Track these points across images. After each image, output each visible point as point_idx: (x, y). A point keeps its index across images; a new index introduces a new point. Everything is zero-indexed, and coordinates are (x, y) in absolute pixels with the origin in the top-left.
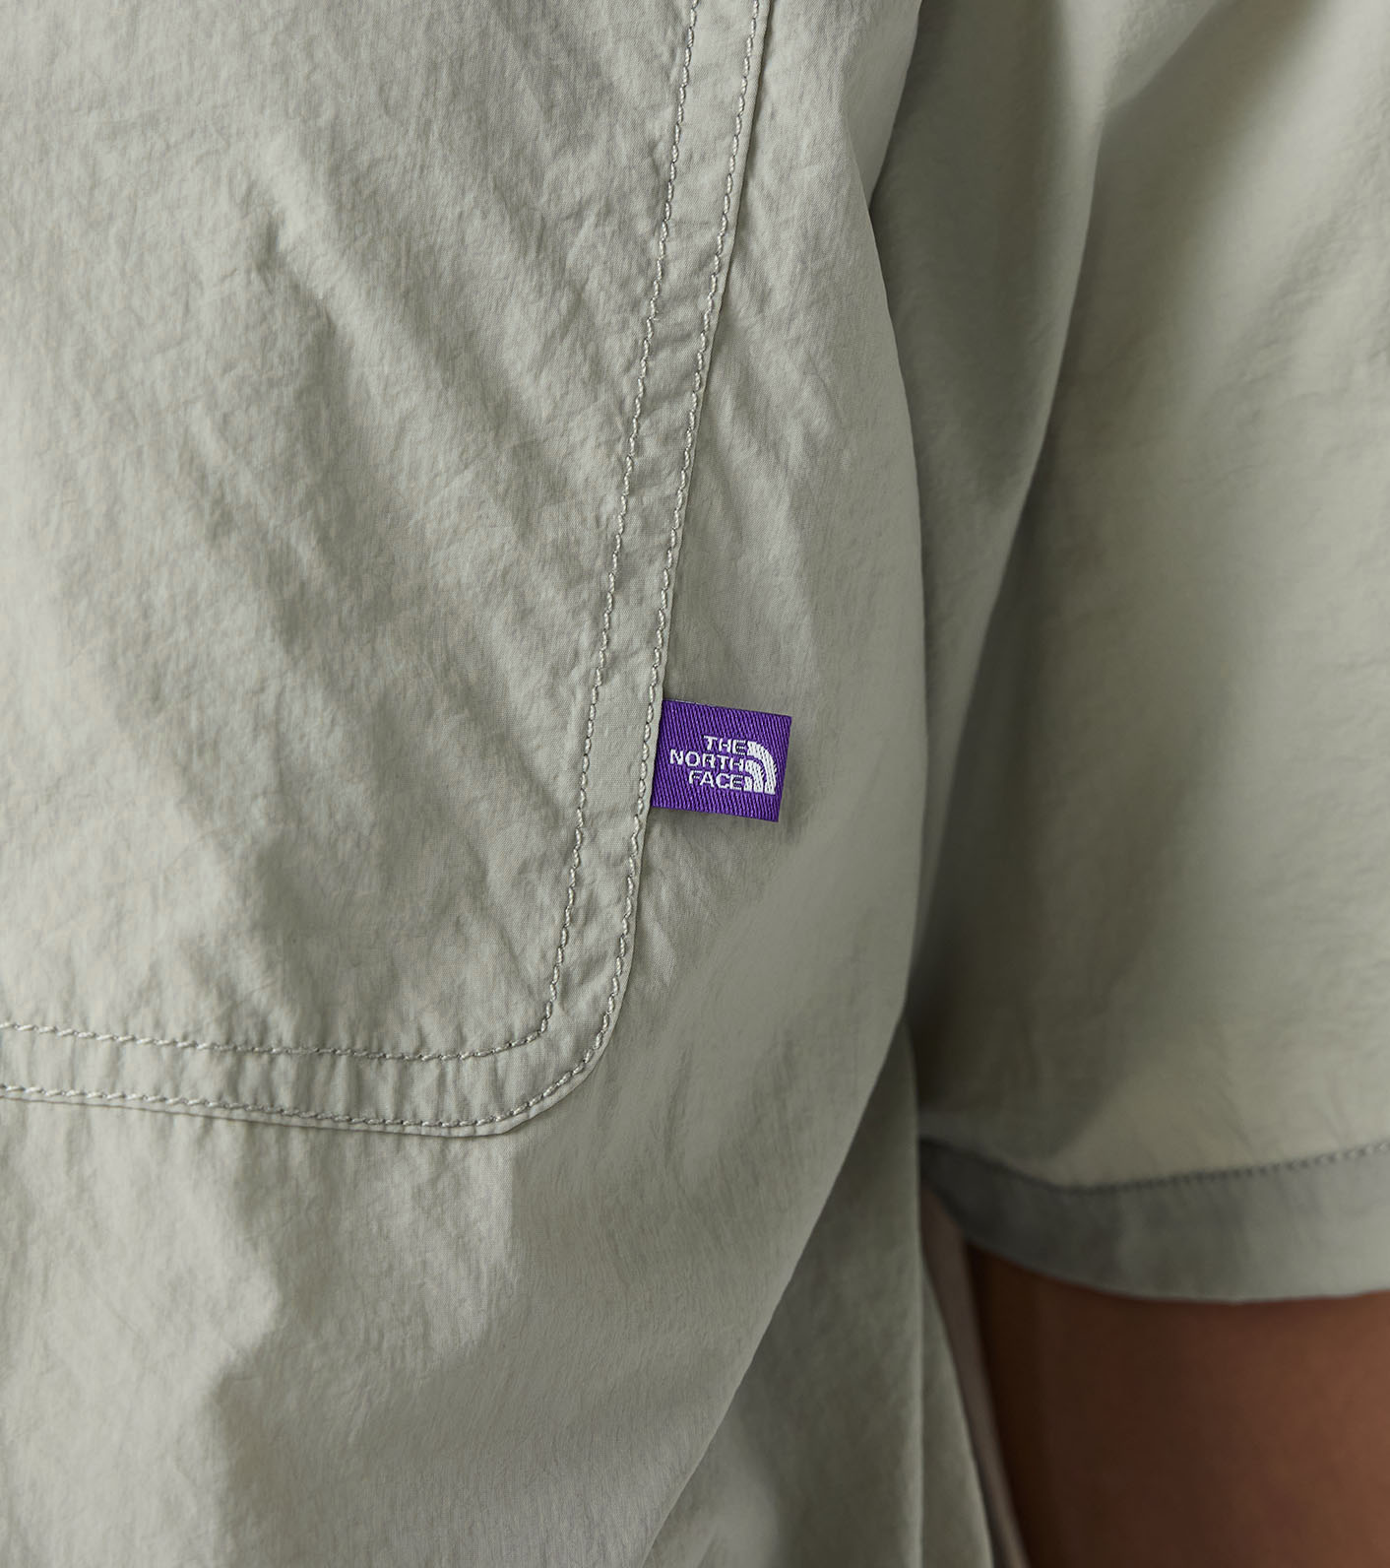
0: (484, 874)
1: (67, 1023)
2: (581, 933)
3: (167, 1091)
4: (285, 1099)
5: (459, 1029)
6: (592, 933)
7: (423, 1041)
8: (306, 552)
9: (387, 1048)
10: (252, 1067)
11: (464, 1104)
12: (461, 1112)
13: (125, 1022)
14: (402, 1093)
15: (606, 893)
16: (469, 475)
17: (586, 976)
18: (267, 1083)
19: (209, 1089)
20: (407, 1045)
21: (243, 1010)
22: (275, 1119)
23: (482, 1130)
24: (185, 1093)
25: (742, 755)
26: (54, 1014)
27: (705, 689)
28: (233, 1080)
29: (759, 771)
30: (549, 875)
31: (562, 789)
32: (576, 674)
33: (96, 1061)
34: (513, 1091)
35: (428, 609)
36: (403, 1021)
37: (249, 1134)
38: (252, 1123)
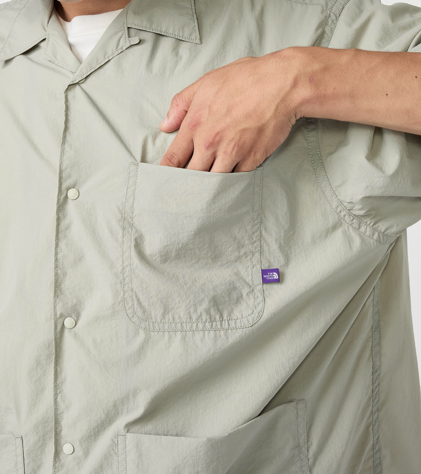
0: (242, 295)
1: (190, 321)
2: (257, 300)
3: (204, 328)
4: (219, 327)
5: (242, 315)
6: (258, 300)
7: (237, 317)
9: (233, 319)
10: (214, 323)
11: (244, 324)
12: (244, 325)
13: (198, 320)
14: (235, 323)
15: (259, 295)
17: (258, 305)
18: (216, 325)
19: (209, 327)
20: (235, 318)
21: (212, 317)
22: (218, 329)
23: (247, 327)
24: (206, 328)
25: (273, 274)
26: (189, 320)
27: (267, 267)
28: (212, 325)
29: (276, 276)
30: (251, 294)
31: (251, 283)
32: (249, 268)
33: (195, 325)
34: (251, 322)
36: (234, 315)
37: (215, 332)
38: (215, 330)
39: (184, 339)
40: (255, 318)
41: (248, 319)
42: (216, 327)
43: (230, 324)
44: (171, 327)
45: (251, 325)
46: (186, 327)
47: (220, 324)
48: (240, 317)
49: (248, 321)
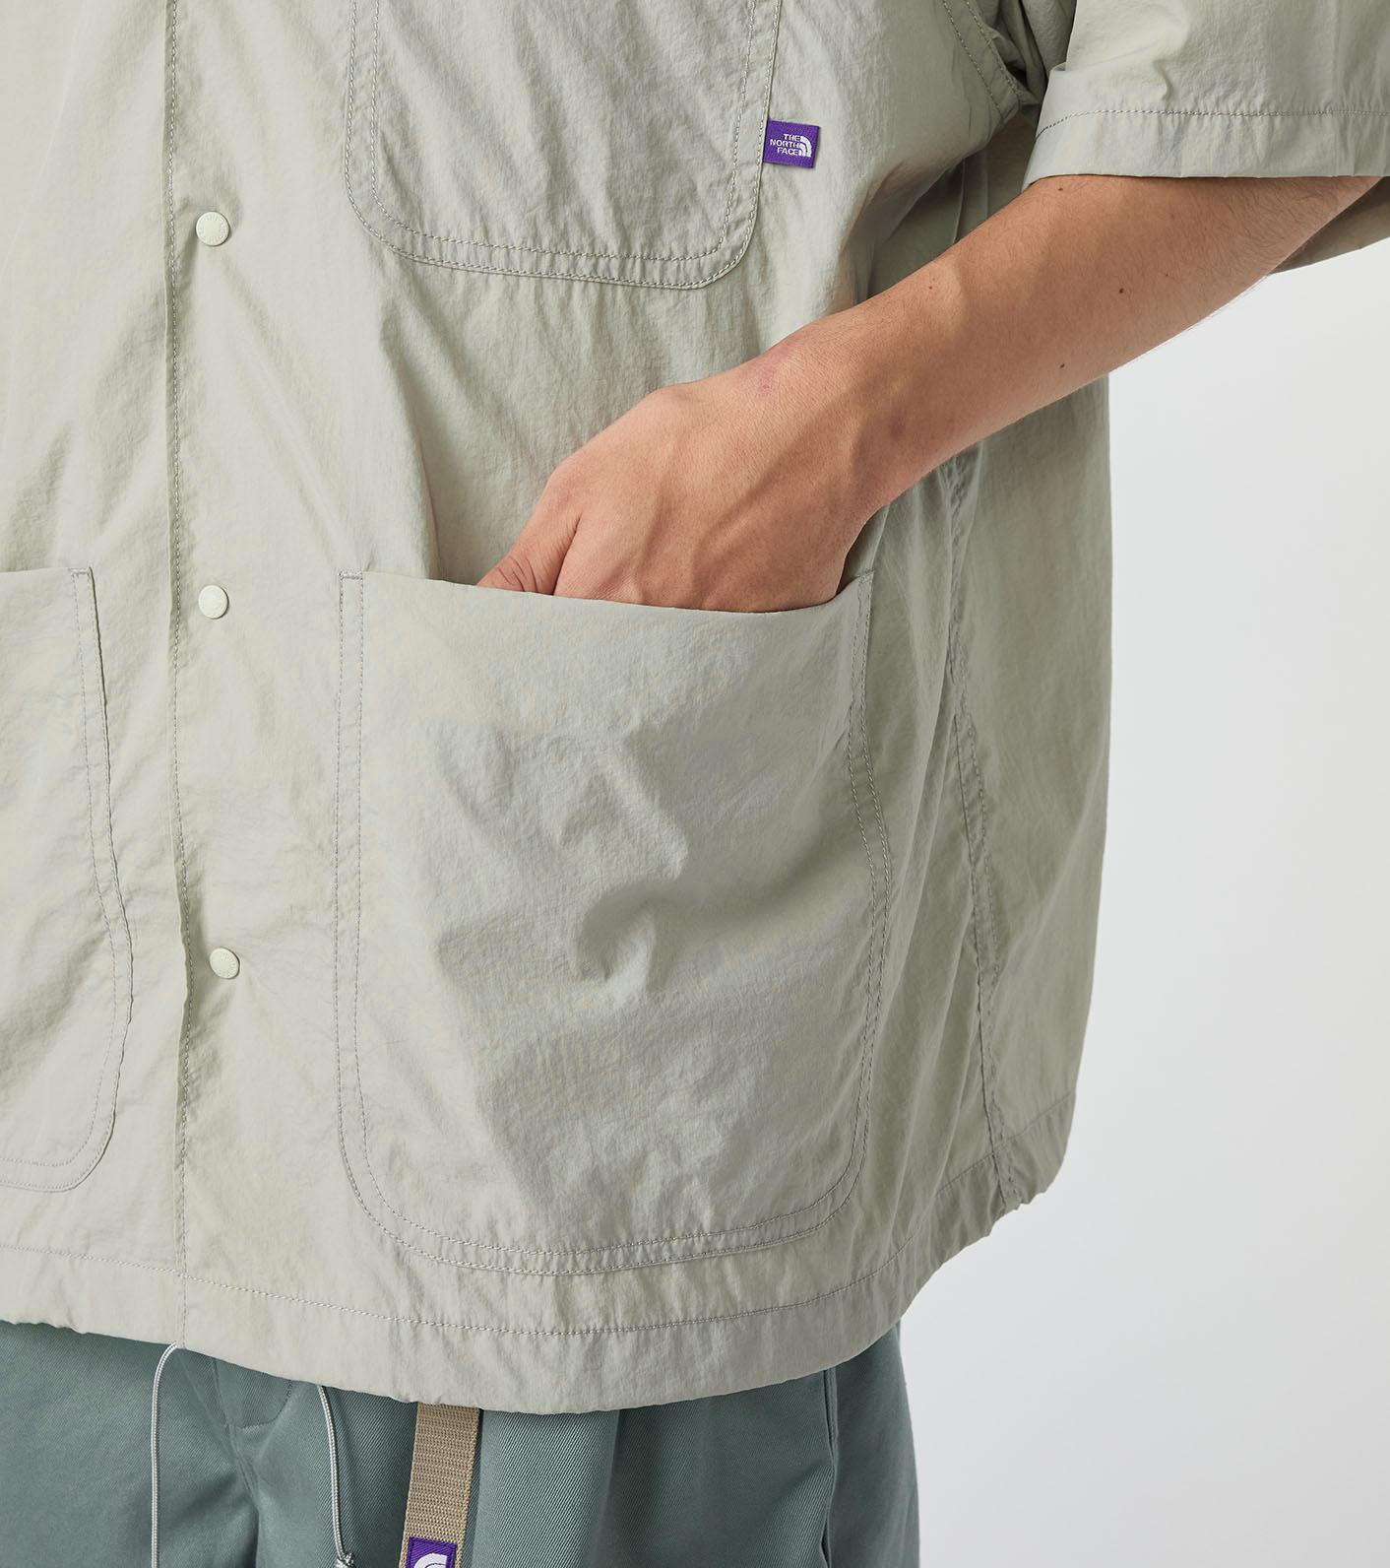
0: (695, 189)
1: (535, 246)
2: (735, 209)
3: (571, 272)
4: (615, 275)
5: (686, 248)
6: (740, 211)
7: (671, 253)
8: (621, 65)
9: (657, 256)
10: (602, 262)
11: (687, 277)
12: (686, 279)
13: (556, 246)
14: (663, 272)
15: (745, 195)
16: (686, 34)
17: (737, 226)
18: (608, 268)
19: (586, 271)
20: (665, 255)
21: (598, 241)
22: (611, 282)
23: (694, 286)
24: (578, 273)
25: (798, 141)
26: (529, 243)
27: (785, 114)
28: (595, 266)
29: (805, 148)
30: (722, 188)
31: (727, 155)
32: (732, 110)
33: (546, 260)
34: (706, 272)
35: (671, 86)
36: (663, 244)
37: (601, 287)
38: (601, 283)
39: (511, 299)
40: (722, 264)
41: (701, 266)
42: (607, 275)
43: (647, 273)
44: (476, 257)
45: (707, 283)
46: (521, 262)
48: (677, 254)
49: (700, 270)
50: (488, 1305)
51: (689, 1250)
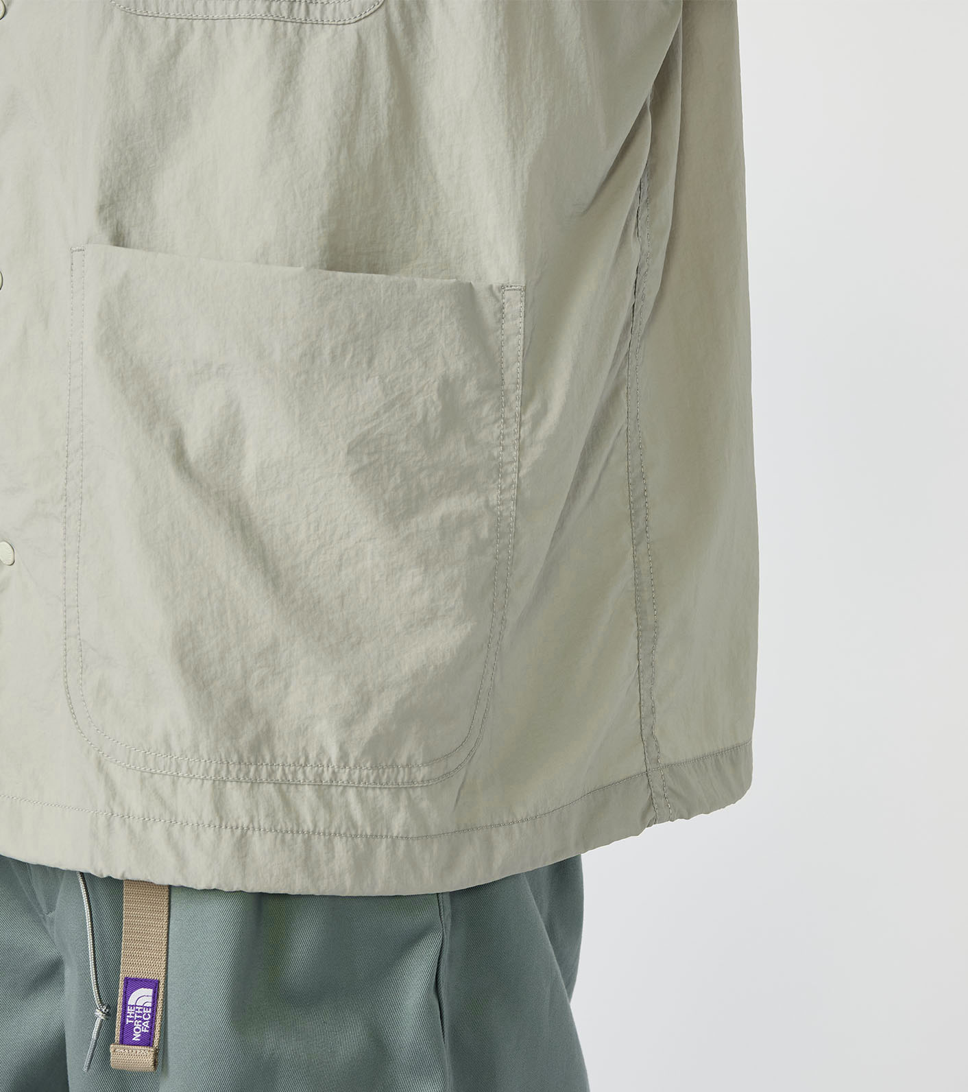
3: (251, 13)
4: (285, 14)
11: (341, 15)
12: (341, 17)
14: (322, 12)
18: (279, 9)
19: (262, 12)
22: (282, 19)
23: (347, 22)
24: (256, 13)
28: (269, 7)
34: (356, 12)
37: (275, 23)
38: (275, 20)
39: (210, 37)
40: (368, 5)
41: (352, 6)
42: (278, 14)
43: (311, 12)
44: (183, 9)
45: (357, 19)
46: (215, 9)
47: (289, 7)
49: (351, 11)
50: (163, 802)
51: (319, 776)
